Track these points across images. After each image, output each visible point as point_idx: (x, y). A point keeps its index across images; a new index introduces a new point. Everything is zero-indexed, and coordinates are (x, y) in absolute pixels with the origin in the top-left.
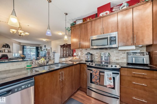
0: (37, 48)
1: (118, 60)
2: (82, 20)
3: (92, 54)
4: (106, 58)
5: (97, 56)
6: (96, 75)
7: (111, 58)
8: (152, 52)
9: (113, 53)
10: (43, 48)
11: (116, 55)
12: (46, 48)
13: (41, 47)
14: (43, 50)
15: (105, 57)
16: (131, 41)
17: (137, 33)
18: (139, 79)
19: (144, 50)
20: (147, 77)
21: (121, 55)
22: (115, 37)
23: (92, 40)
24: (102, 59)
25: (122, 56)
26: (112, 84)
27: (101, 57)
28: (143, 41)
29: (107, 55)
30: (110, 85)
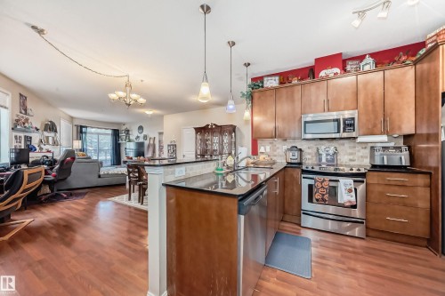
0: (116, 133)
1: (354, 161)
2: (277, 78)
3: (300, 150)
4: (329, 157)
5: (309, 154)
6: (322, 187)
7: (338, 157)
8: (414, 146)
9: (342, 147)
10: (135, 133)
11: (350, 151)
12: (144, 133)
13: (127, 131)
15: (327, 155)
16: (380, 127)
17: (391, 113)
18: (396, 188)
19: (401, 142)
21: (359, 151)
22: (353, 119)
23: (306, 122)
24: (320, 160)
25: (360, 154)
26: (353, 199)
27: (319, 156)
28: (400, 128)
29: (331, 152)
30: (350, 202)
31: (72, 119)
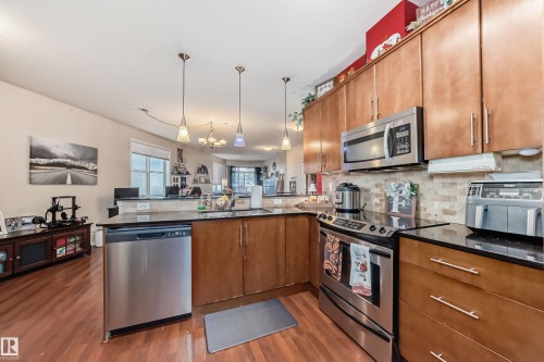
0: (258, 171)
1: (452, 214)
2: (331, 82)
4: (403, 203)
5: (377, 196)
6: (333, 251)
7: (422, 205)
9: (430, 185)
10: (271, 170)
12: (277, 169)
13: (266, 168)
14: (269, 174)
15: (401, 198)
18: (458, 289)
20: (484, 287)
22: (408, 127)
24: (389, 206)
27: (389, 201)
30: (362, 287)
31: (225, 161)
